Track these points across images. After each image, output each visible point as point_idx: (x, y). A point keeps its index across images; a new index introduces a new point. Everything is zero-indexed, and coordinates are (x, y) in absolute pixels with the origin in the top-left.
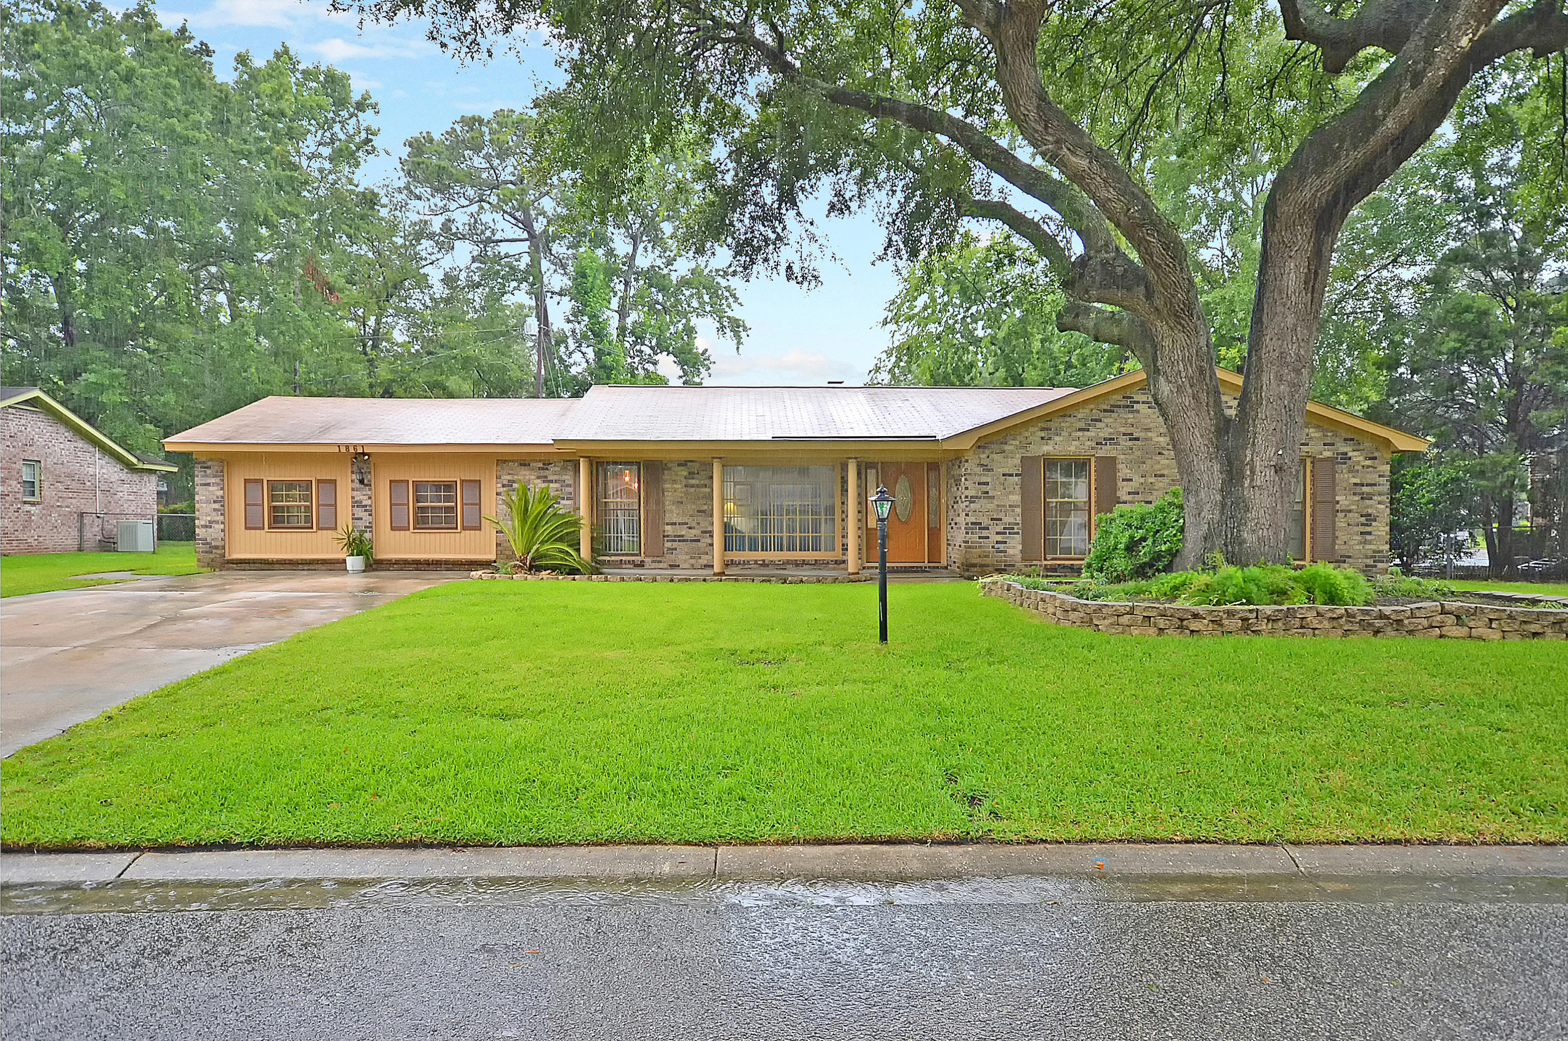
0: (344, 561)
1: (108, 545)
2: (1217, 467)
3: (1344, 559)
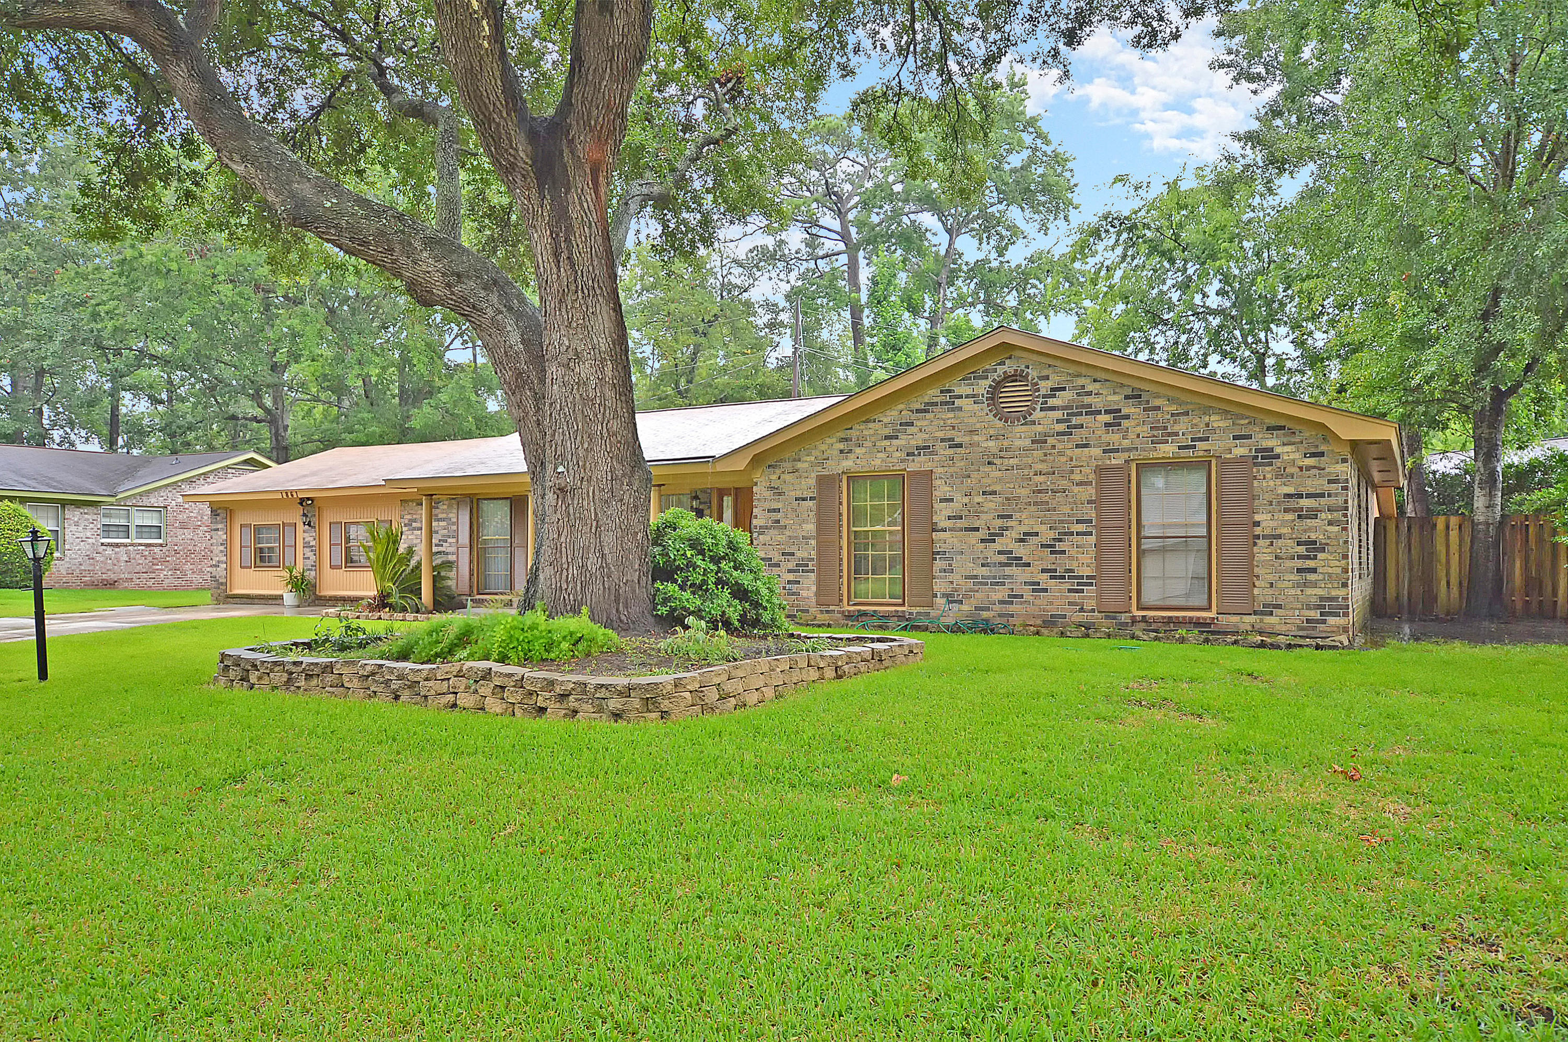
0: (283, 598)
3: (1269, 609)
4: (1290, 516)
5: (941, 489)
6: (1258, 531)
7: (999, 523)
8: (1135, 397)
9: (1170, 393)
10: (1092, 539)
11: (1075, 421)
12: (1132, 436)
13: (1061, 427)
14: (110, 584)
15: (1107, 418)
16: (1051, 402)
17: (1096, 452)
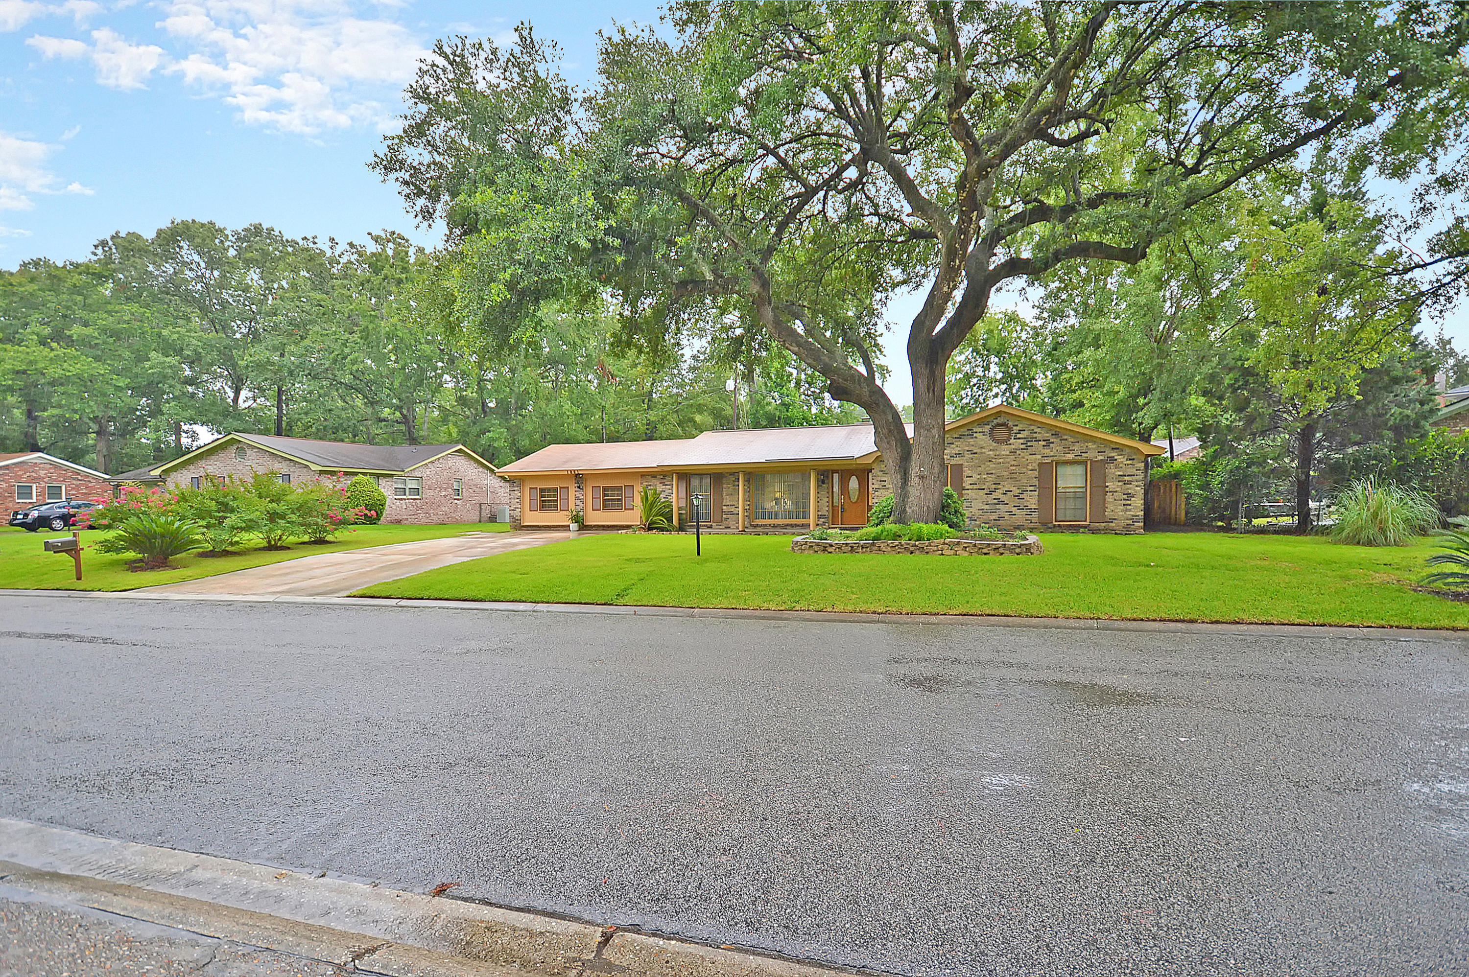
0: (569, 526)
1: (493, 519)
2: (899, 476)
3: (1111, 520)
4: (1120, 484)
5: (967, 472)
6: (1107, 489)
7: (994, 486)
8: (1056, 435)
9: (1071, 434)
10: (1036, 493)
11: (1029, 444)
12: (1054, 451)
13: (1023, 446)
14: (399, 522)
15: (1044, 443)
16: (1019, 436)
17: (1039, 457)
